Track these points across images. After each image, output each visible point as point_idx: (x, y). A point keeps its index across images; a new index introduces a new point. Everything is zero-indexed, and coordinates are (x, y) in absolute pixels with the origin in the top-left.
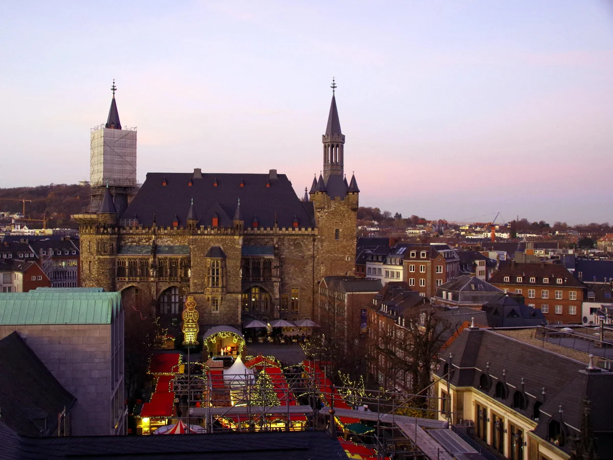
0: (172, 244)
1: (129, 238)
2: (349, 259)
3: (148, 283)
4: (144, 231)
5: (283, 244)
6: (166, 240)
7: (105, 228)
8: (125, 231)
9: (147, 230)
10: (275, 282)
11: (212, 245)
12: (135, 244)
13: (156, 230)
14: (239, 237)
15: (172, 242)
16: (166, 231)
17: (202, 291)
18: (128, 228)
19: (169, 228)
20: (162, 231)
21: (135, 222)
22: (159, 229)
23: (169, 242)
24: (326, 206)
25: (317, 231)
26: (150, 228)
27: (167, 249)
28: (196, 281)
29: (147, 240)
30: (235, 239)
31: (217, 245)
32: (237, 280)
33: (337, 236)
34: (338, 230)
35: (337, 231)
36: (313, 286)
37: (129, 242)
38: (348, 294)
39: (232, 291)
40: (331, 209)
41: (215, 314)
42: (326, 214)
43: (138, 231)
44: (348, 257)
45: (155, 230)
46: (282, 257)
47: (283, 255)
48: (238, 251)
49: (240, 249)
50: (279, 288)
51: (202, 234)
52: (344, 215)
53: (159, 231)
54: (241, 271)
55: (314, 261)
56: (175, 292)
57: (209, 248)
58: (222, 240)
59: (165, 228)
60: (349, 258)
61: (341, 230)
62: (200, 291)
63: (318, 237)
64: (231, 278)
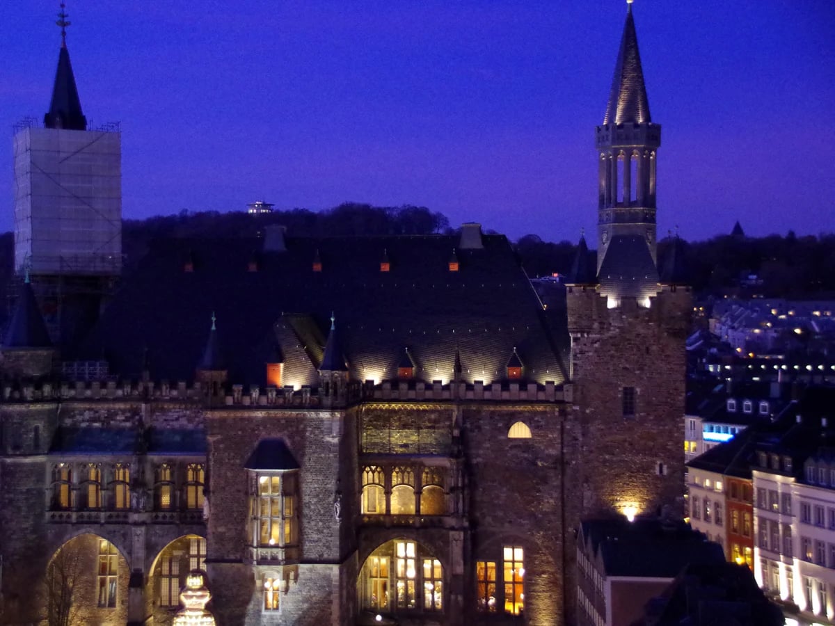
0: (190, 426)
1: (85, 410)
2: (665, 471)
3: (127, 526)
4: (120, 392)
5: (479, 428)
6: (176, 415)
7: (17, 387)
8: (73, 393)
9: (128, 389)
10: (453, 529)
11: (264, 434)
12: (97, 425)
13: (151, 389)
14: (332, 415)
15: (190, 420)
16: (175, 393)
17: (238, 556)
18: (80, 385)
19: (182, 384)
20: (166, 391)
21: (100, 369)
22: (158, 386)
23: (184, 421)
24: (596, 325)
25: (571, 393)
26: (134, 386)
27: (177, 438)
28: (221, 529)
29: (128, 414)
30: (322, 420)
31: (275, 435)
32: (329, 528)
33: (629, 409)
34: (632, 389)
35: (629, 392)
36: (564, 541)
37: (83, 421)
38: (613, 583)
39: (313, 556)
40: (611, 333)
41: (272, 618)
42: (596, 345)
43: (104, 391)
44: (661, 466)
45: (146, 389)
46: (474, 461)
47: (478, 456)
48: (330, 451)
49: (334, 445)
50: (464, 549)
51: (238, 406)
52: (647, 349)
53: (158, 393)
54: (338, 506)
55: (563, 474)
56: (198, 551)
57: (256, 444)
58: (289, 421)
59: (173, 386)
60: (665, 467)
61: (638, 390)
62: (232, 557)
63: (577, 408)
64: (313, 523)
